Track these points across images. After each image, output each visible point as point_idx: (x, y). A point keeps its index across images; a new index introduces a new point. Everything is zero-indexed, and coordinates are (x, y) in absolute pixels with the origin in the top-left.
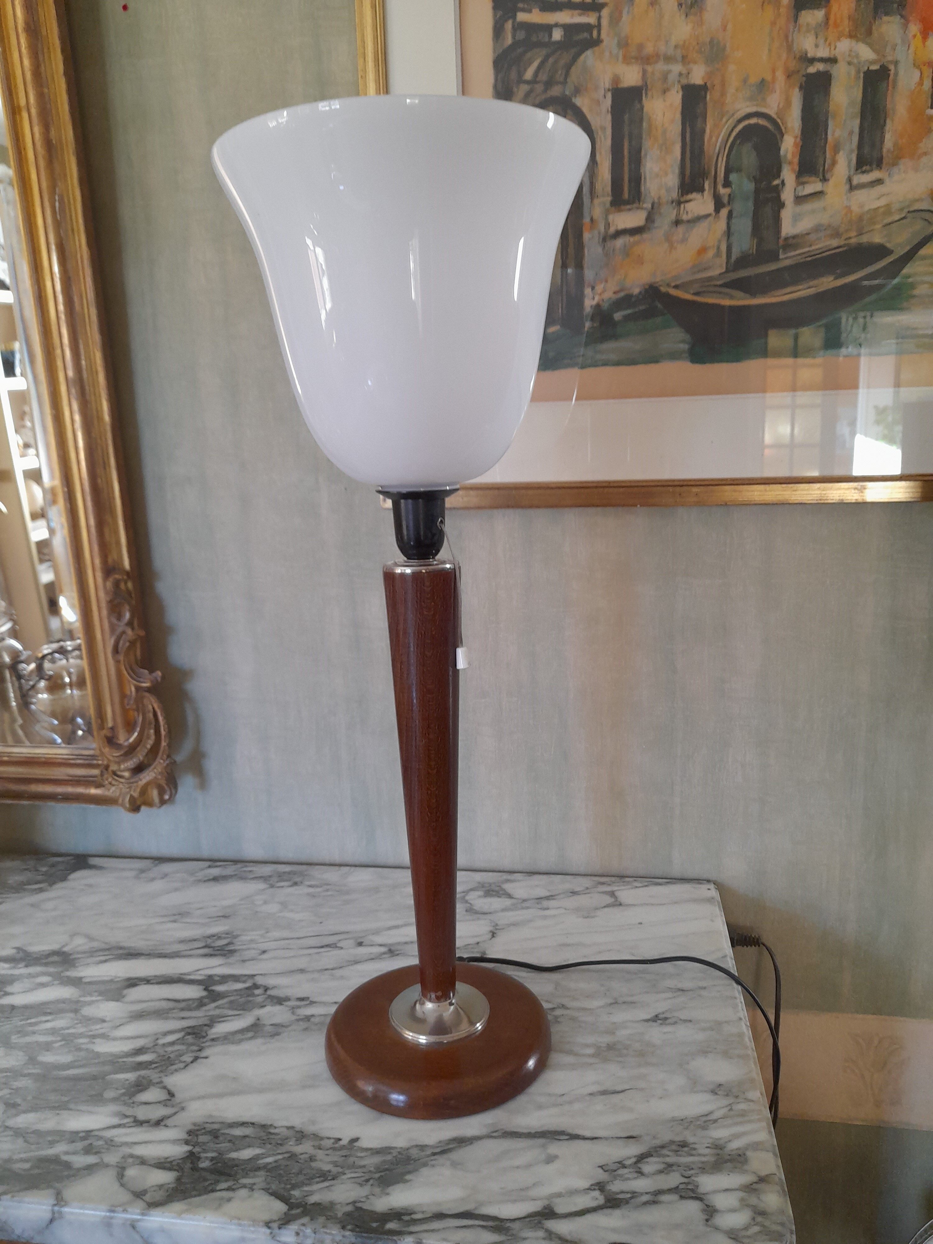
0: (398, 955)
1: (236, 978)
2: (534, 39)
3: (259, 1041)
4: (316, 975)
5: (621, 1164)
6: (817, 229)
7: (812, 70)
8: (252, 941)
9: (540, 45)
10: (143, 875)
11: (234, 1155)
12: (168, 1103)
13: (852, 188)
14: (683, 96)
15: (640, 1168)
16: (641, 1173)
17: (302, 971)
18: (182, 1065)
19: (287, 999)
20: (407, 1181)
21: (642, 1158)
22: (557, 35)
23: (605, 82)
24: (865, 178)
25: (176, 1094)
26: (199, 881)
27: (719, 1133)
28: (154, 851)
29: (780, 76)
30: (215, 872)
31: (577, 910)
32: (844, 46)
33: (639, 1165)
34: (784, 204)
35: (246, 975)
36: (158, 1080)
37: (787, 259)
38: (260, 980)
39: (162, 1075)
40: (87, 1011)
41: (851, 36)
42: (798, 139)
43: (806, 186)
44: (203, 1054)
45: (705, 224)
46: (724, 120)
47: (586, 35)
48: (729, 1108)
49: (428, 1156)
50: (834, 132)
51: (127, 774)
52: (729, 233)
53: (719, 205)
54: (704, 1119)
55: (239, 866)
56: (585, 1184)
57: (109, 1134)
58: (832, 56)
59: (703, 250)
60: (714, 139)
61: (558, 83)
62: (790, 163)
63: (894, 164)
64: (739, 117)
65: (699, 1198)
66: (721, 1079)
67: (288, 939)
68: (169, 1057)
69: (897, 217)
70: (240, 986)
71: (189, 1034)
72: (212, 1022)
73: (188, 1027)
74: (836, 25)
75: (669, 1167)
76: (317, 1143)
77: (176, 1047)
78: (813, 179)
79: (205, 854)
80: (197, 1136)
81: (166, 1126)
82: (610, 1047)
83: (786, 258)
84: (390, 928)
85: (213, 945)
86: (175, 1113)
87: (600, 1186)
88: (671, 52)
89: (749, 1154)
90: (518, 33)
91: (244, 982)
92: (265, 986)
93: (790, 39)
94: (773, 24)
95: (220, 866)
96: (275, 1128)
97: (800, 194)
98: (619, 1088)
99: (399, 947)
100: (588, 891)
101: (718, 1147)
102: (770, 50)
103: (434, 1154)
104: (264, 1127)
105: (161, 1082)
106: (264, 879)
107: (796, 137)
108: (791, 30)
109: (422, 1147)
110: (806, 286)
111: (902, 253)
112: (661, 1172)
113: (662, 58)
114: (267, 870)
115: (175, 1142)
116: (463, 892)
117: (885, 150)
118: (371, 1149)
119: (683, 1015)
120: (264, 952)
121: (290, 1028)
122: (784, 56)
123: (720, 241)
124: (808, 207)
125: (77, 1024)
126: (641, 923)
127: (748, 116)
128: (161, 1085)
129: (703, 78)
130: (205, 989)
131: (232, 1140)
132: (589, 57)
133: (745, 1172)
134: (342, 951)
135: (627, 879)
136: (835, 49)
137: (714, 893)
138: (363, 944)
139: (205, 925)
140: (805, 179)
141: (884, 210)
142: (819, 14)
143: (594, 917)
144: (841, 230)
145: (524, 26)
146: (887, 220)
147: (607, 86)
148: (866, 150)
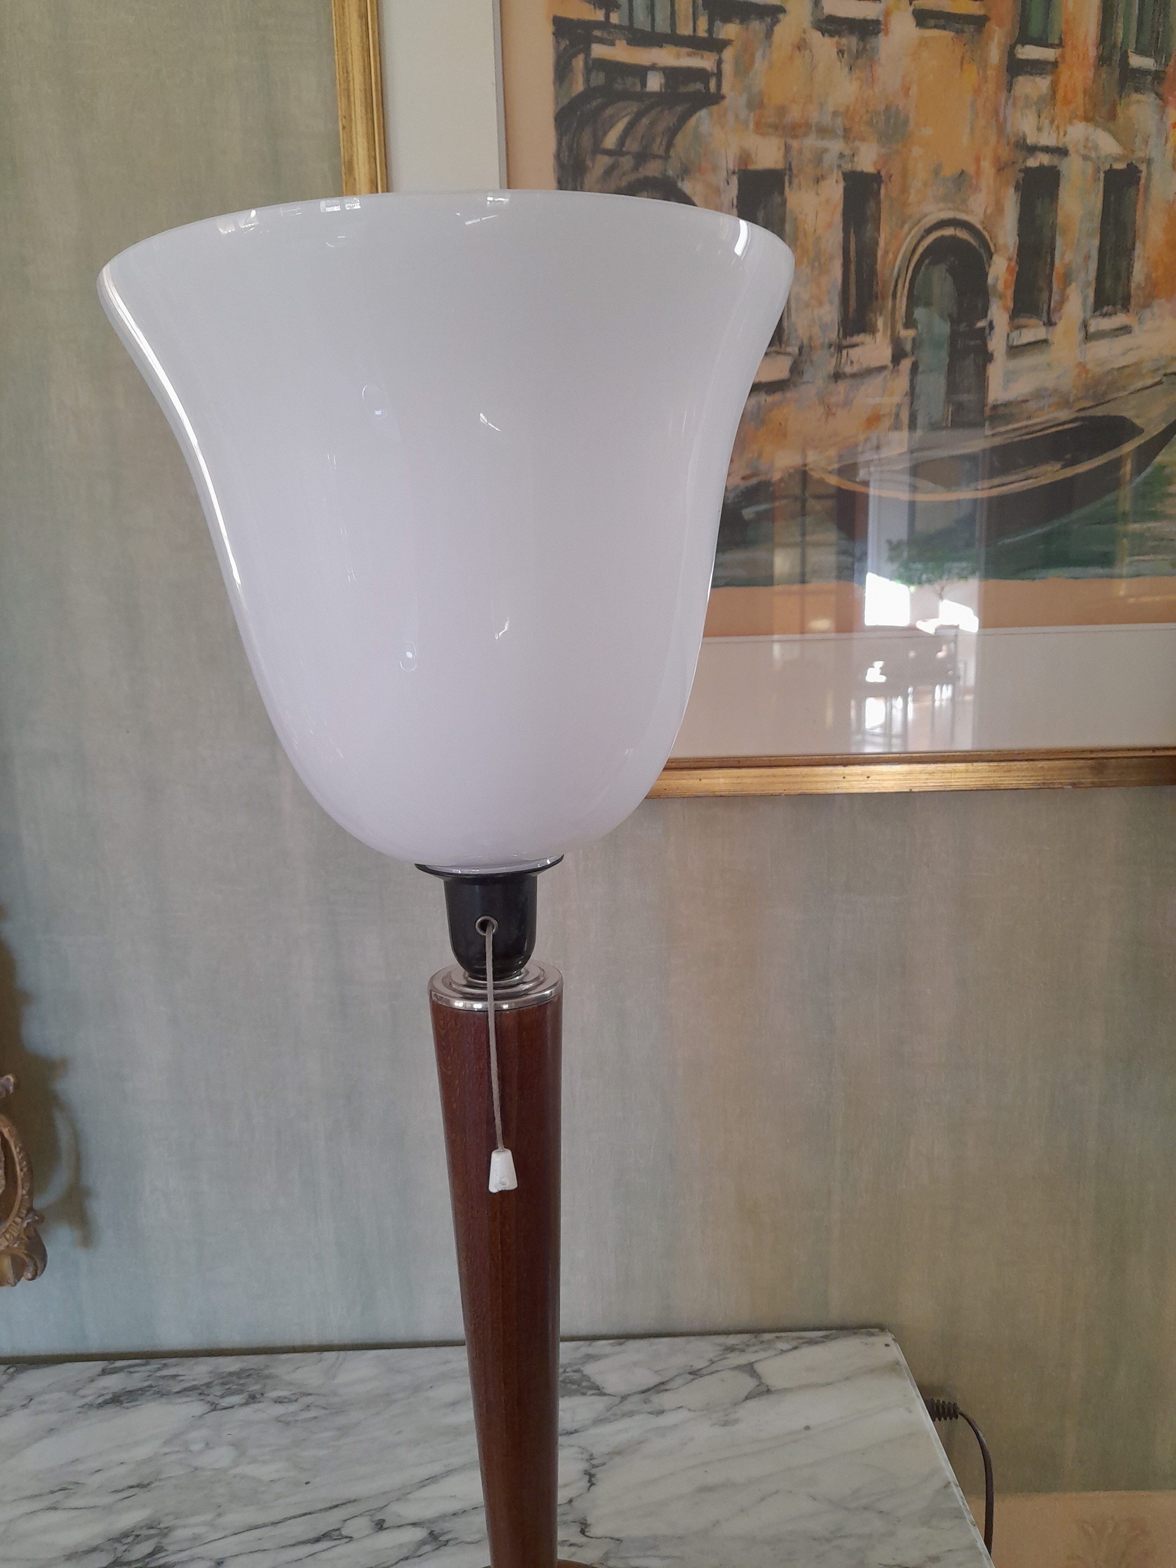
0: (446, 1544)
2: (618, 86)
6: (1038, 394)
7: (1032, 163)
8: (195, 1539)
9: (627, 96)
13: (1088, 337)
14: (845, 189)
22: (654, 83)
23: (729, 160)
24: (1106, 324)
26: (90, 1406)
29: (988, 168)
30: (114, 1383)
31: (708, 1409)
32: (1078, 132)
34: (992, 355)
37: (995, 436)
41: (1087, 119)
42: (1013, 263)
43: (1024, 331)
45: (877, 381)
46: (906, 227)
47: (699, 86)
50: (1063, 255)
52: (912, 393)
53: (898, 356)
55: (155, 1364)
58: (1061, 145)
59: (873, 419)
60: (891, 256)
61: (655, 157)
62: (1002, 297)
63: (1147, 305)
64: (928, 226)
67: (256, 1527)
69: (1149, 381)
74: (1067, 102)
78: (1033, 321)
79: (94, 1345)
83: (994, 434)
84: (423, 1484)
88: (827, 120)
90: (593, 75)
93: (1001, 116)
94: (977, 92)
95: (120, 1370)
97: (1015, 344)
99: (447, 1526)
100: (714, 1367)
102: (972, 129)
106: (202, 1391)
107: (1010, 259)
108: (1003, 101)
110: (1022, 476)
111: (1155, 433)
113: (814, 128)
114: (202, 1370)
117: (1133, 285)
122: (993, 139)
123: (899, 406)
124: (1026, 361)
126: (807, 1428)
127: (942, 224)
129: (875, 164)
132: (703, 119)
134: (352, 1546)
135: (767, 1336)
136: (1065, 135)
137: (895, 1352)
138: (385, 1526)
139: (108, 1509)
140: (1022, 321)
141: (1133, 370)
142: (1043, 83)
143: (736, 1421)
144: (1071, 399)
145: (603, 65)
146: (1139, 385)
147: (731, 167)
148: (1108, 283)
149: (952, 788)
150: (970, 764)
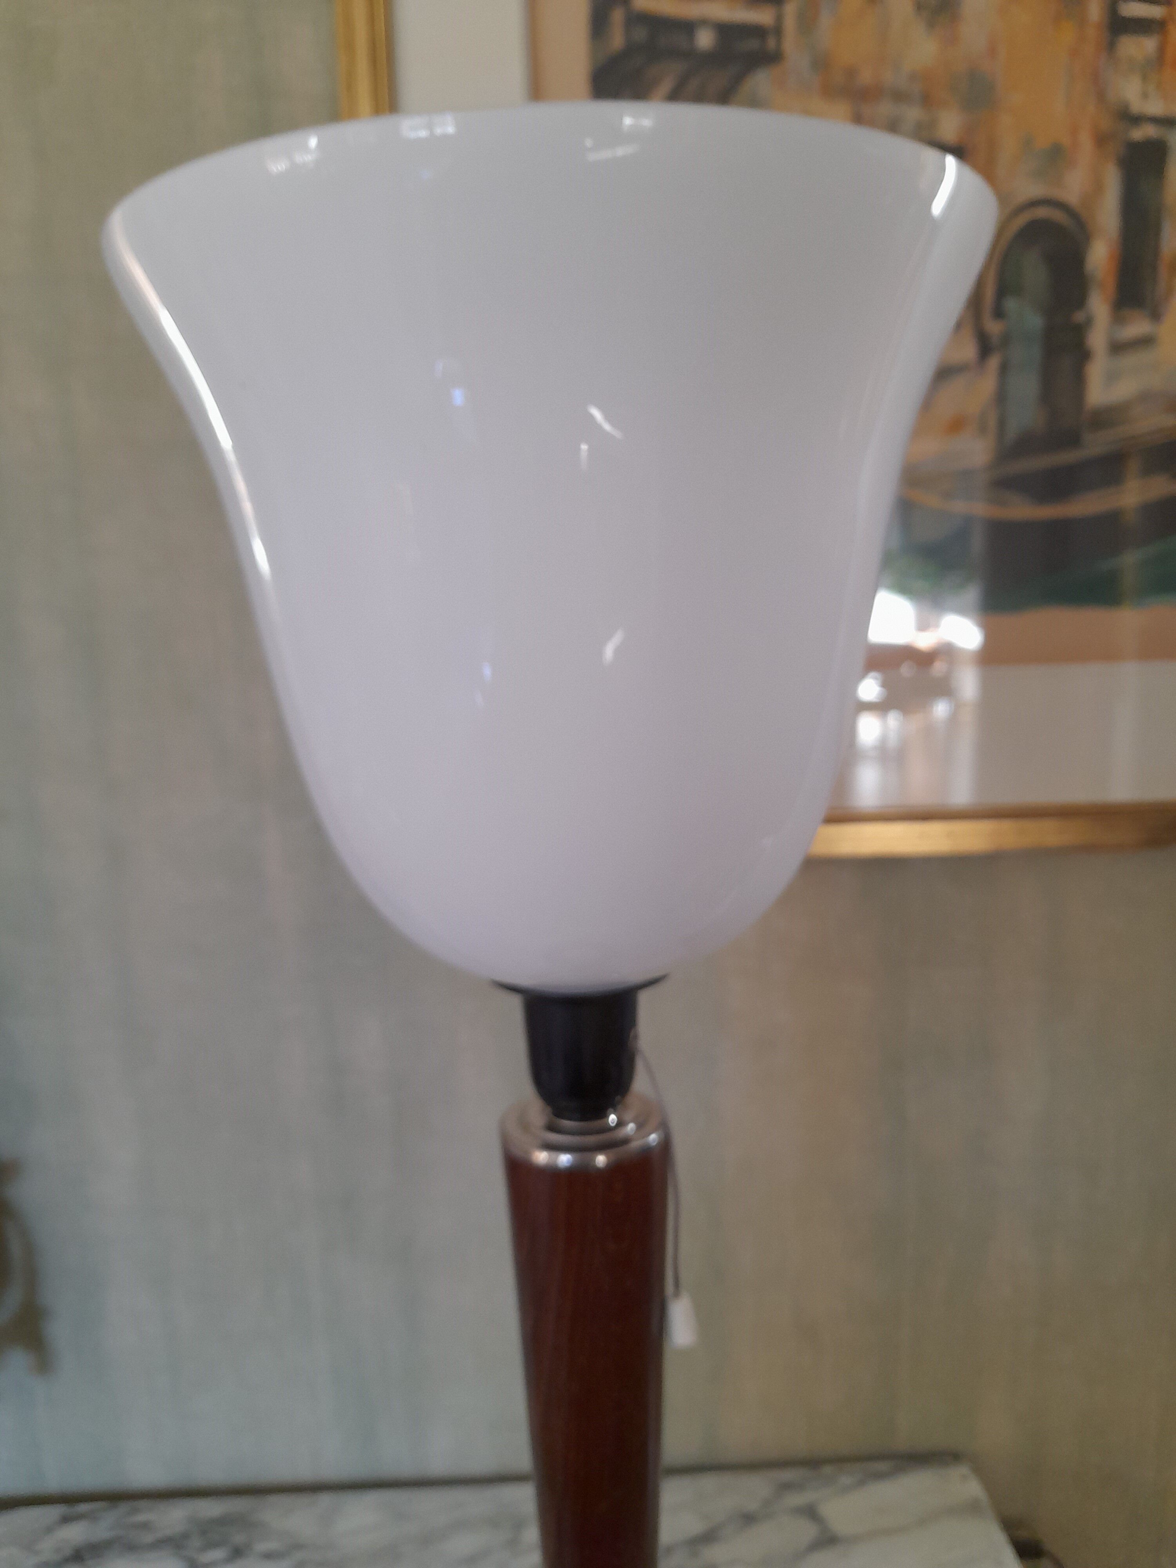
2: (663, 42)
6: (1145, 397)
7: (1139, 134)
9: (673, 54)
22: (704, 40)
29: (1085, 139)
34: (1091, 354)
37: (1095, 446)
42: (1116, 248)
43: (1128, 326)
47: (754, 44)
50: (1171, 239)
52: (1001, 397)
58: (1168, 115)
59: (956, 426)
62: (1102, 285)
64: (1018, 205)
78: (1138, 314)
83: (1094, 443)
88: (903, 85)
90: (635, 28)
93: (1102, 80)
94: (1074, 53)
95: (84, 1515)
97: (1118, 340)
100: (770, 1511)
102: (1068, 96)
107: (1112, 244)
108: (1104, 64)
113: (887, 93)
114: (179, 1516)
122: (1092, 107)
123: (985, 410)
124: (1130, 360)
127: (1034, 204)
129: (957, 134)
132: (760, 82)
135: (824, 1469)
136: (1173, 103)
137: (974, 1488)
140: (1126, 314)
142: (1148, 45)
145: (646, 19)
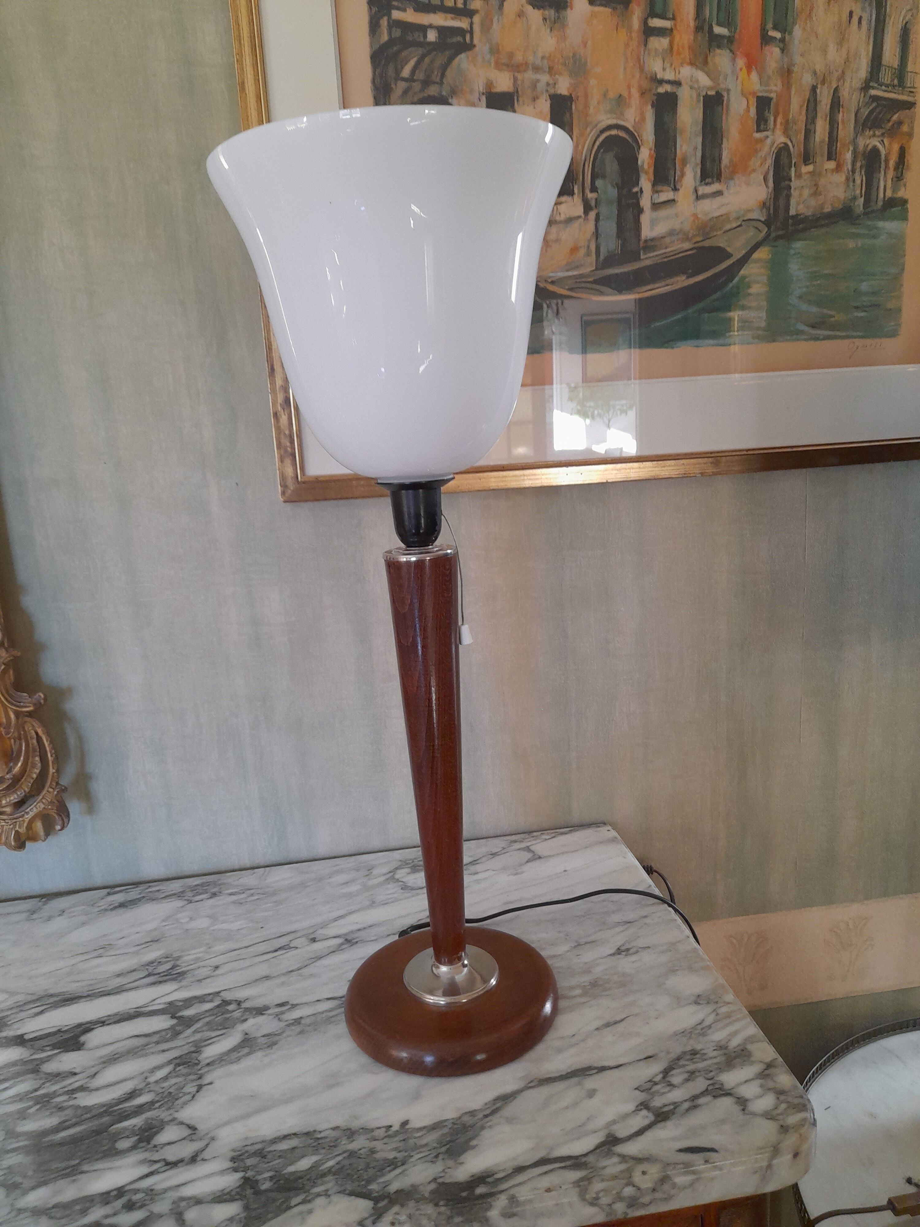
0: (357, 942)
1: (201, 999)
2: (410, 38)
3: (259, 1054)
4: (283, 979)
5: (652, 1082)
6: (671, 233)
7: (661, 90)
8: (198, 959)
9: (415, 44)
10: (35, 916)
11: (291, 1169)
12: (194, 1137)
13: (698, 198)
14: (551, 105)
15: (669, 1082)
16: (672, 1086)
17: (267, 977)
18: (188, 1097)
19: (266, 1008)
20: (473, 1147)
21: (666, 1072)
22: (432, 36)
23: (480, 86)
24: (708, 189)
25: (197, 1126)
26: (106, 910)
27: (718, 1035)
28: (37, 888)
29: (635, 92)
30: (119, 898)
31: (504, 869)
32: (686, 72)
33: (667, 1079)
34: (643, 209)
35: (209, 994)
36: (170, 1118)
37: (647, 260)
38: (227, 996)
39: (171, 1111)
40: (50, 1067)
41: (692, 64)
42: (653, 152)
43: (661, 194)
44: (206, 1080)
45: (576, 224)
46: (589, 129)
47: (459, 39)
48: (715, 1013)
49: (482, 1120)
50: (681, 146)
51: (8, 810)
52: (597, 234)
53: (587, 208)
54: (700, 1027)
55: (142, 887)
56: (630, 1107)
57: (146, 1183)
58: (677, 79)
59: (574, 250)
60: (580, 147)
61: (435, 83)
62: (647, 173)
63: (731, 178)
64: (601, 129)
65: (728, 1094)
66: (698, 990)
67: (235, 950)
68: (170, 1093)
69: (735, 225)
70: (208, 1006)
71: (179, 1065)
72: (198, 1047)
73: (176, 1058)
74: (679, 53)
75: (692, 1075)
76: (368, 1136)
77: (173, 1081)
78: (665, 188)
79: (98, 882)
80: (243, 1160)
81: (203, 1160)
82: (594, 984)
83: (646, 258)
84: (335, 920)
85: (156, 971)
86: (207, 1145)
87: (644, 1105)
88: (538, 62)
89: (749, 1047)
90: (394, 29)
91: (211, 1001)
92: (236, 1001)
93: (642, 61)
94: (627, 45)
95: (121, 891)
96: (320, 1132)
97: (656, 202)
98: (618, 1019)
99: (355, 935)
100: (505, 851)
101: (721, 1047)
102: (625, 69)
103: (486, 1116)
104: (307, 1134)
105: (174, 1119)
106: (179, 895)
107: (651, 150)
108: (642, 52)
109: (472, 1113)
110: (663, 283)
111: (739, 257)
112: (687, 1080)
113: (530, 67)
114: (175, 886)
115: (223, 1172)
116: (390, 872)
117: (723, 166)
118: (424, 1127)
119: (641, 943)
120: (217, 967)
121: (284, 1035)
122: (638, 75)
123: (589, 241)
124: (662, 213)
125: (44, 1084)
126: (565, 871)
127: (610, 127)
128: (176, 1122)
129: (568, 90)
130: (173, 1017)
131: (282, 1155)
132: (463, 60)
133: (752, 1063)
134: (299, 951)
135: (535, 834)
136: (679, 73)
137: (614, 833)
138: (316, 940)
139: (136, 953)
140: (660, 188)
141: (724, 218)
142: (664, 42)
143: (522, 872)
144: (690, 235)
145: (399, 24)
146: (728, 227)
147: (481, 90)
148: (708, 164)
149: (632, 479)
150: (641, 463)
